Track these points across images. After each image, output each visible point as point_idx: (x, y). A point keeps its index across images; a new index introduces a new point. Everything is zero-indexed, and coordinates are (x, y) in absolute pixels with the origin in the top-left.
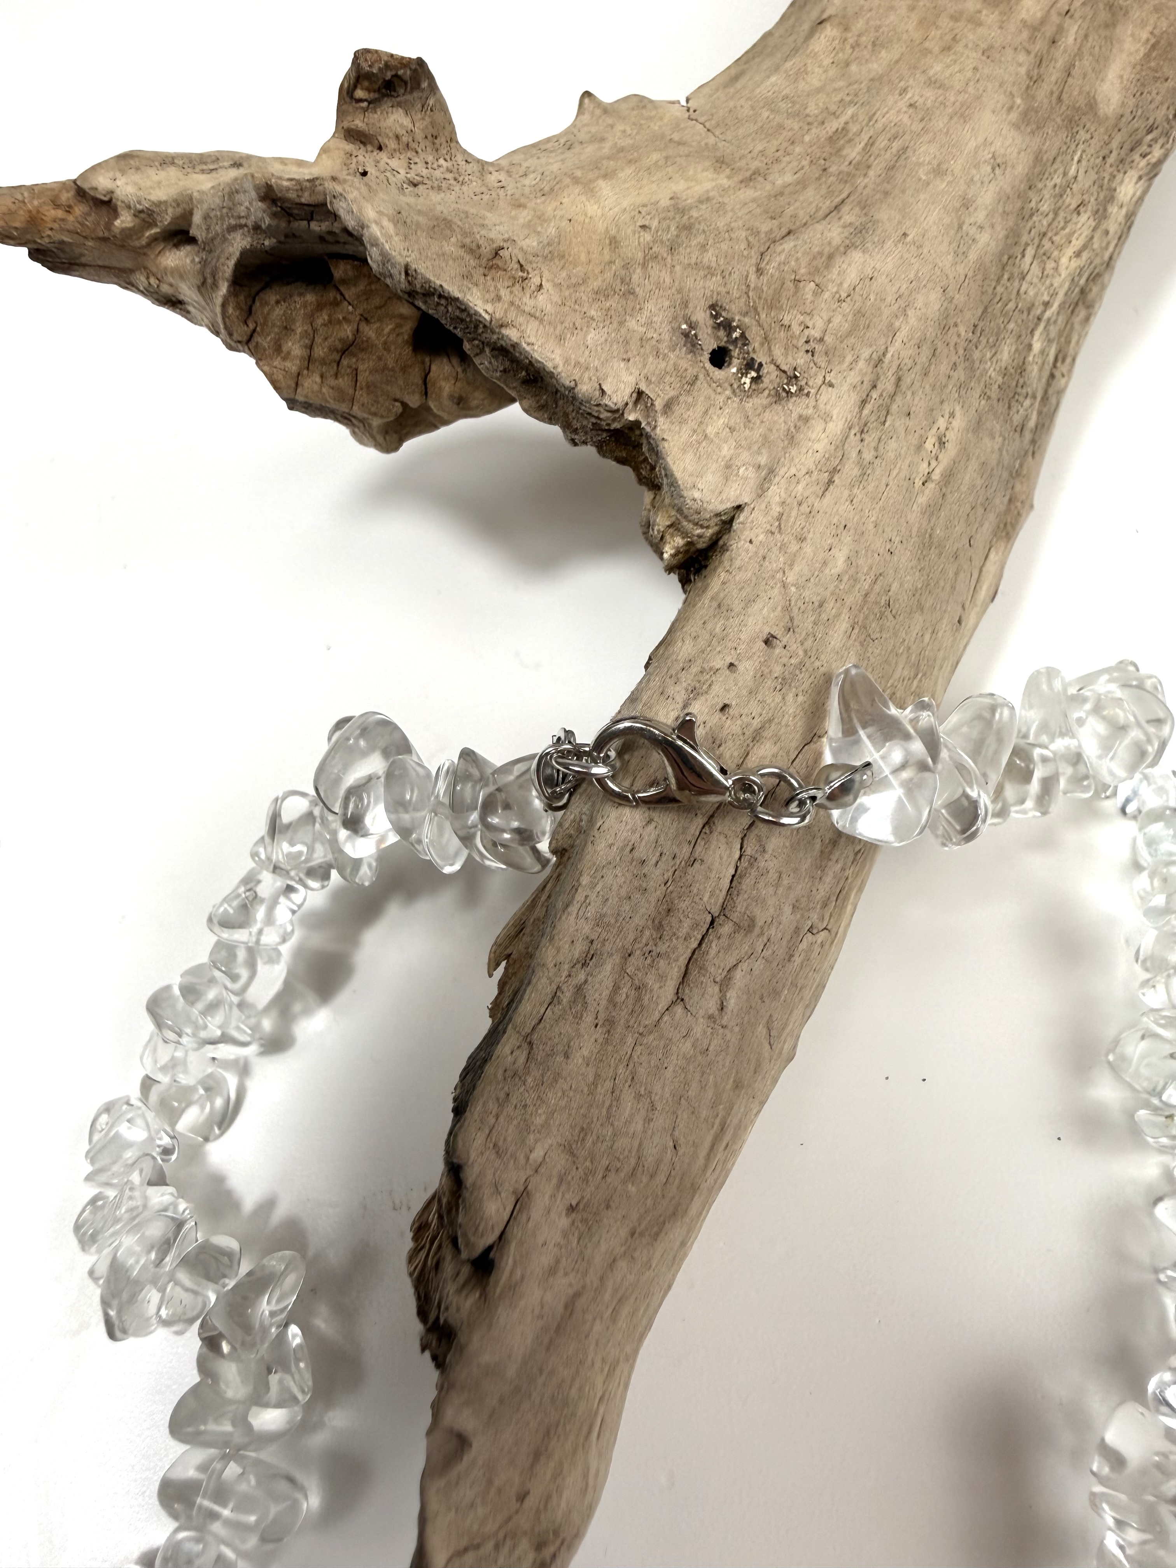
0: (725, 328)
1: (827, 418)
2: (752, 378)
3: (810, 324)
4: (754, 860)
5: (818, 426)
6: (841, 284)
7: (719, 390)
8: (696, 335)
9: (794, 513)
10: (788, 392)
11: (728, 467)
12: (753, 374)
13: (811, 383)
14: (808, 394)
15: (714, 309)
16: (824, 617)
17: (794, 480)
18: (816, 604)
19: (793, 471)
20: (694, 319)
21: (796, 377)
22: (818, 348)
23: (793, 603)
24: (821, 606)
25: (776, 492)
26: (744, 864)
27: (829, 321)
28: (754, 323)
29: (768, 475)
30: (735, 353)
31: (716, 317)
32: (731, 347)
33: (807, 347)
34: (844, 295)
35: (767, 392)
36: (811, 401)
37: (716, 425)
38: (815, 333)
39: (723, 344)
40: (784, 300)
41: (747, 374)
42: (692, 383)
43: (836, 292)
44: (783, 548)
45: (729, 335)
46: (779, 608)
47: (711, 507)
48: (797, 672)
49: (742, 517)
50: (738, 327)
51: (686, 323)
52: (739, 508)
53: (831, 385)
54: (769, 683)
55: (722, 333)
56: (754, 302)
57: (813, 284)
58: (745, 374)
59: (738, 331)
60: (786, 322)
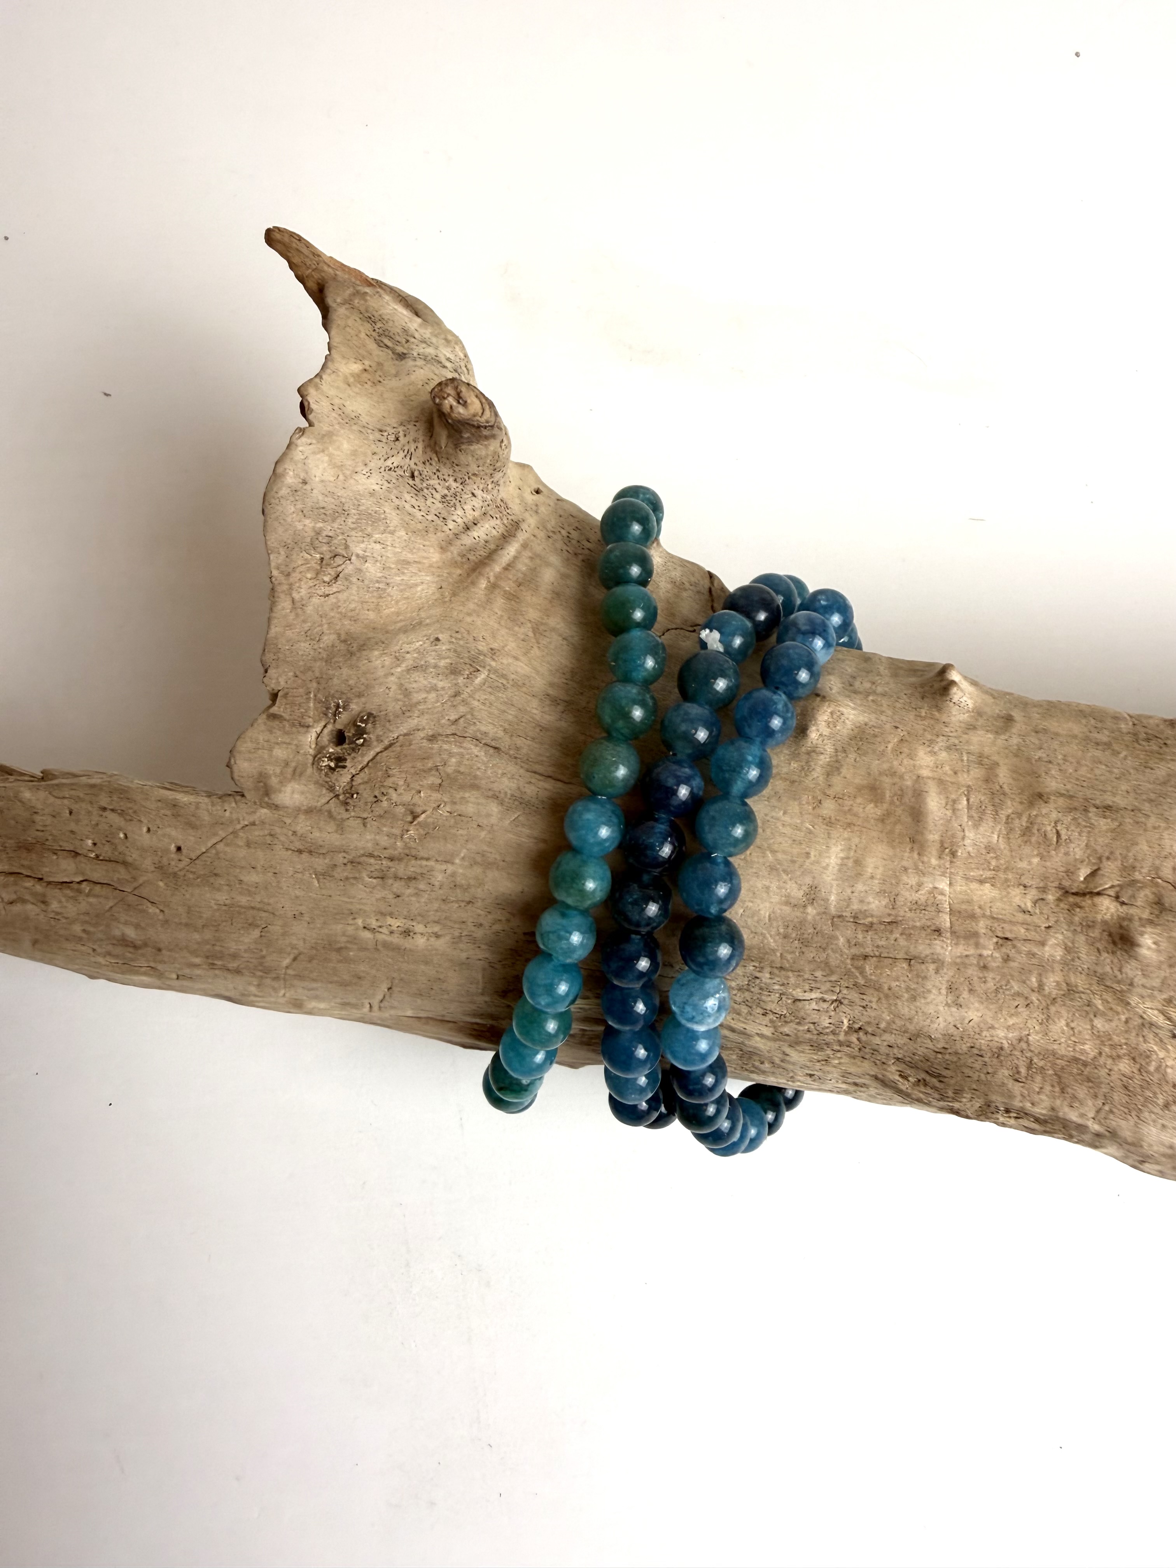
1: (339, 830)
2: (329, 765)
3: (399, 792)
4: (79, 891)
8: (340, 713)
9: (262, 833)
10: (339, 796)
11: (260, 774)
12: (332, 764)
13: (356, 809)
14: (347, 810)
15: (368, 717)
16: (212, 880)
17: (282, 825)
18: (215, 872)
20: (350, 706)
21: (352, 796)
22: (385, 804)
23: (206, 855)
24: (216, 875)
25: (264, 813)
26: (75, 886)
28: (376, 751)
31: (362, 721)
32: (347, 741)
33: (380, 796)
34: (447, 808)
35: (328, 780)
36: (345, 815)
38: (396, 797)
39: (346, 733)
40: (410, 764)
41: (331, 760)
42: (301, 726)
43: (445, 803)
45: (354, 736)
46: (197, 846)
48: (172, 875)
50: (365, 739)
51: (345, 700)
52: (242, 794)
54: (154, 859)
55: (354, 730)
57: (439, 781)
58: (330, 759)
59: (362, 740)
60: (391, 773)
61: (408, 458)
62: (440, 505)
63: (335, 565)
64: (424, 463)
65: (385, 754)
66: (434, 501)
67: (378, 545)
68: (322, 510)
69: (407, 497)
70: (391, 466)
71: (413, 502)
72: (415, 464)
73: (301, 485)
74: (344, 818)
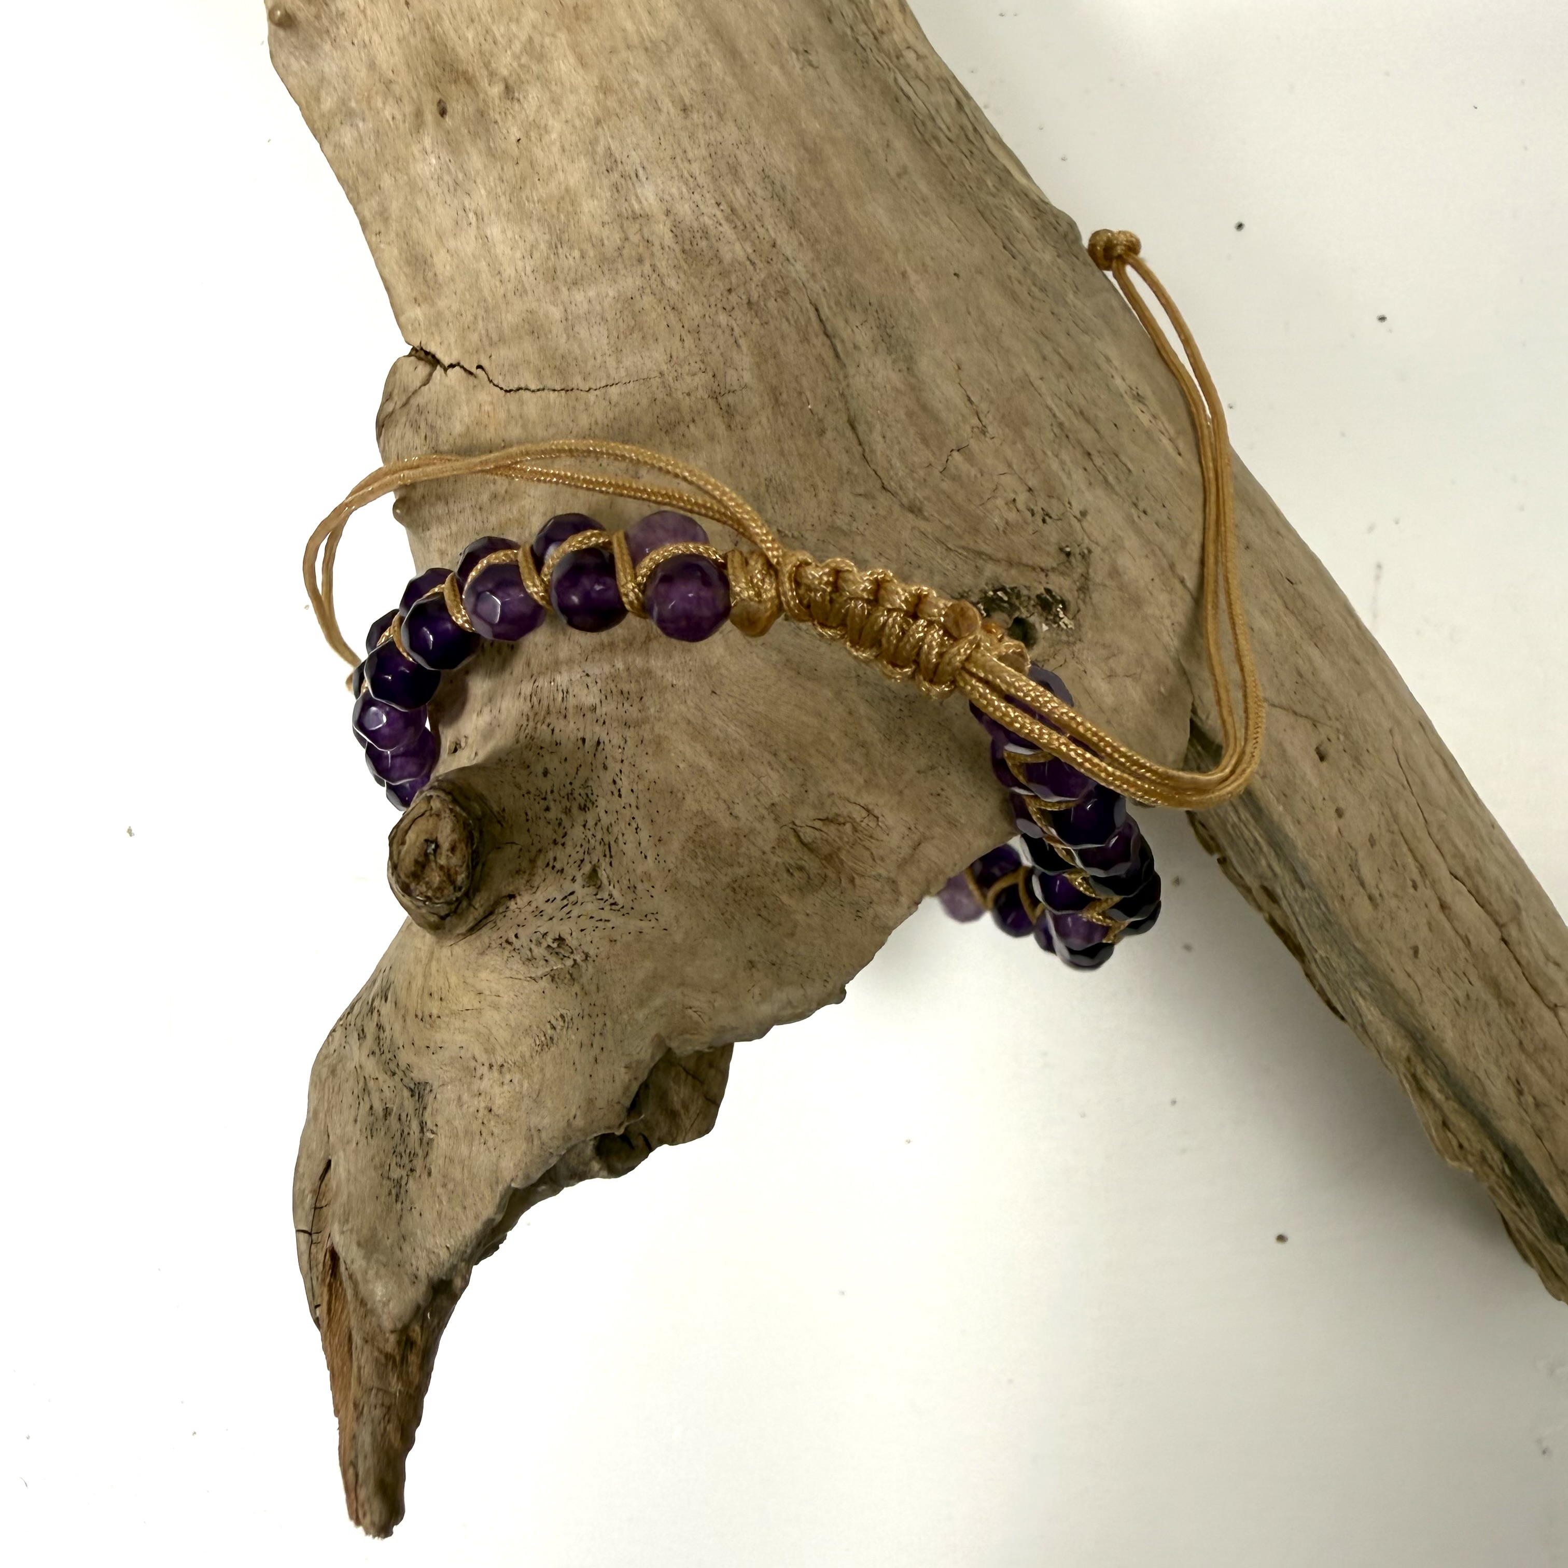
0: (994, 610)
1: (1118, 545)
2: (1062, 611)
3: (1012, 496)
5: (1124, 561)
6: (963, 416)
12: (1057, 607)
13: (1077, 539)
14: (1090, 551)
16: (1310, 678)
18: (1298, 679)
21: (1068, 554)
22: (1041, 503)
23: (1294, 708)
24: (1301, 676)
27: (1010, 466)
28: (993, 566)
30: (1024, 614)
32: (1017, 615)
33: (1038, 517)
34: (975, 421)
35: (1080, 603)
36: (1097, 551)
38: (1023, 495)
39: (1010, 623)
40: (970, 508)
41: (1057, 615)
43: (973, 430)
45: (1003, 610)
46: (1296, 726)
50: (995, 591)
53: (1084, 514)
54: (1357, 778)
56: (963, 548)
57: (955, 454)
58: (1056, 619)
59: (1000, 593)
60: (1001, 525)
61: (572, 898)
62: (602, 803)
63: (817, 834)
64: (562, 871)
65: (988, 549)
66: (602, 814)
67: (735, 812)
68: (764, 913)
69: (630, 849)
70: (607, 908)
71: (630, 836)
72: (574, 880)
73: (759, 966)
74: (1099, 549)
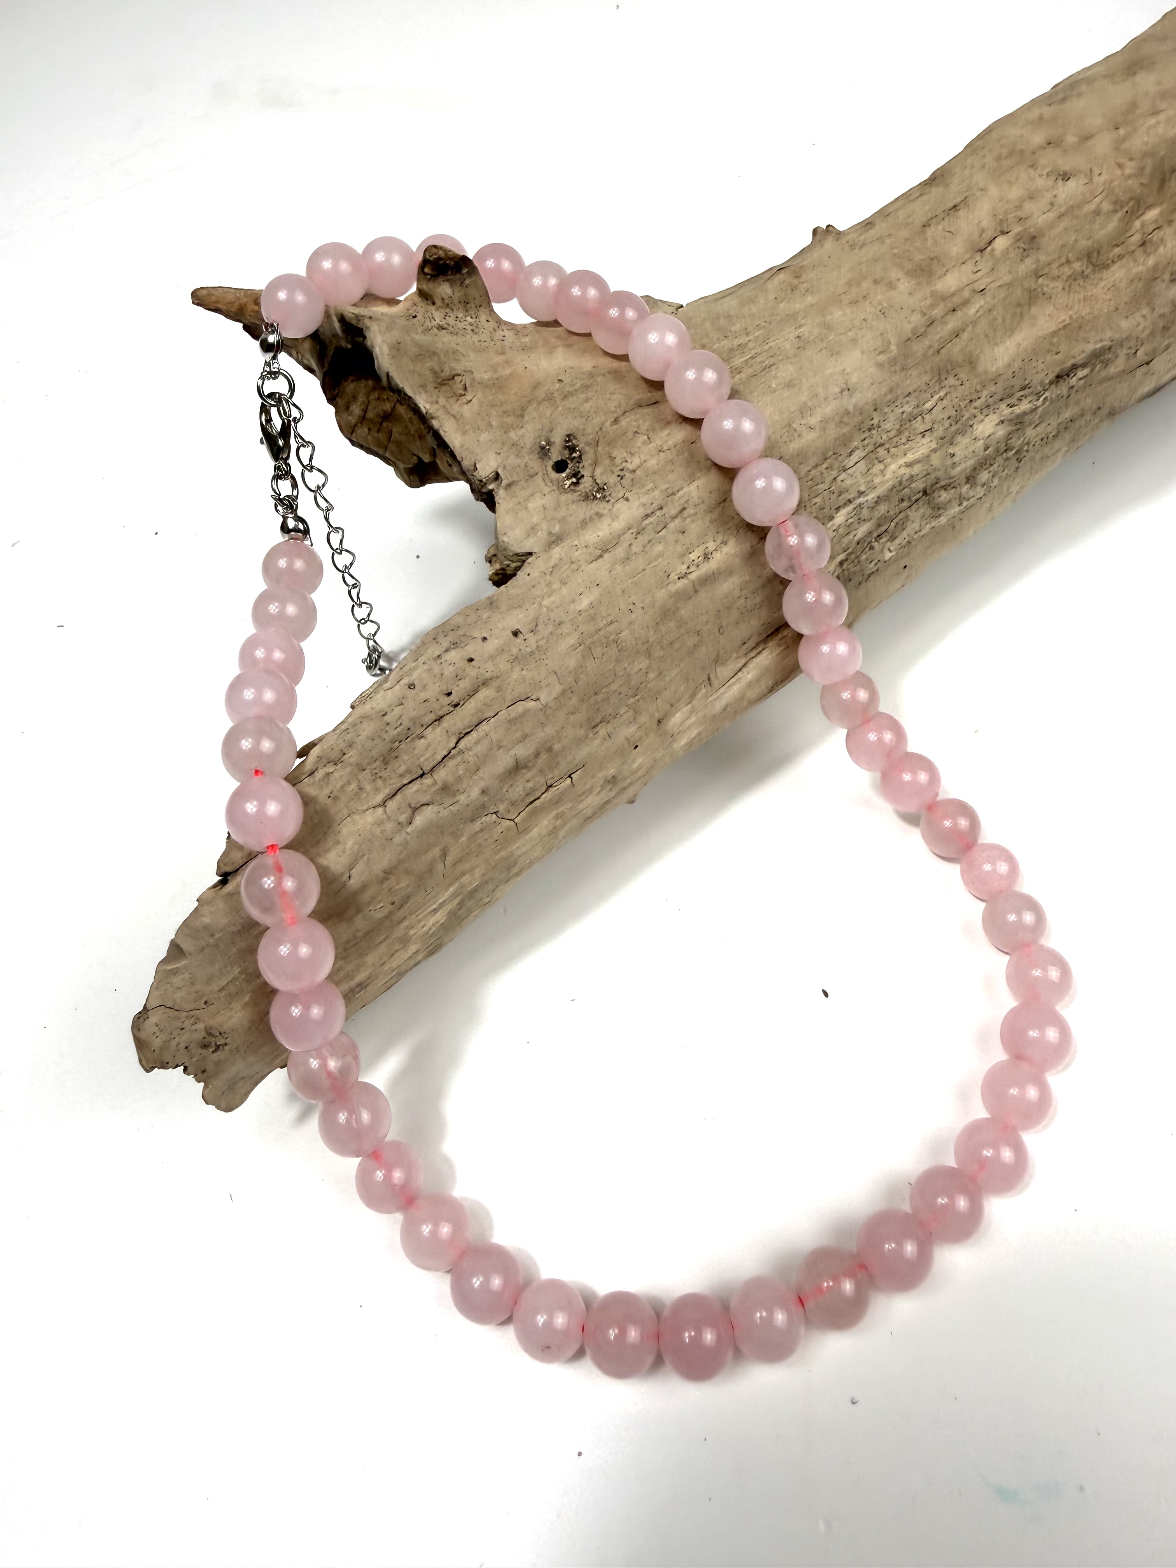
0: (570, 450)
1: (614, 518)
2: (573, 482)
3: (629, 461)
4: (462, 752)
5: (606, 521)
6: (666, 440)
7: (550, 484)
8: (549, 450)
9: (565, 567)
10: (595, 497)
11: (532, 528)
12: (574, 480)
13: (613, 495)
14: (608, 502)
15: (569, 437)
16: (559, 631)
17: (575, 548)
18: (557, 622)
19: (576, 543)
20: (552, 440)
21: (604, 489)
22: (628, 476)
23: (541, 617)
24: (560, 624)
25: (557, 552)
26: (455, 751)
27: (645, 462)
28: (592, 451)
29: (556, 540)
30: (570, 465)
31: (567, 442)
32: (569, 462)
33: (621, 474)
34: (665, 448)
35: (579, 493)
36: (608, 506)
37: (536, 504)
38: (630, 466)
39: (564, 458)
40: (620, 442)
41: (571, 478)
42: (532, 476)
43: (661, 445)
44: (549, 585)
46: (530, 618)
47: (512, 549)
48: (528, 657)
49: (530, 560)
51: (545, 441)
52: (530, 554)
53: (627, 500)
54: (506, 657)
55: (567, 452)
56: (599, 439)
58: (568, 479)
59: (578, 453)
60: (613, 455)
63: (458, 382)
65: (600, 449)
67: (469, 363)
74: (610, 508)
